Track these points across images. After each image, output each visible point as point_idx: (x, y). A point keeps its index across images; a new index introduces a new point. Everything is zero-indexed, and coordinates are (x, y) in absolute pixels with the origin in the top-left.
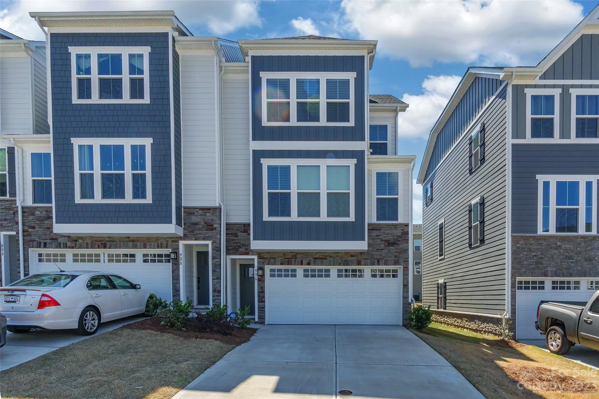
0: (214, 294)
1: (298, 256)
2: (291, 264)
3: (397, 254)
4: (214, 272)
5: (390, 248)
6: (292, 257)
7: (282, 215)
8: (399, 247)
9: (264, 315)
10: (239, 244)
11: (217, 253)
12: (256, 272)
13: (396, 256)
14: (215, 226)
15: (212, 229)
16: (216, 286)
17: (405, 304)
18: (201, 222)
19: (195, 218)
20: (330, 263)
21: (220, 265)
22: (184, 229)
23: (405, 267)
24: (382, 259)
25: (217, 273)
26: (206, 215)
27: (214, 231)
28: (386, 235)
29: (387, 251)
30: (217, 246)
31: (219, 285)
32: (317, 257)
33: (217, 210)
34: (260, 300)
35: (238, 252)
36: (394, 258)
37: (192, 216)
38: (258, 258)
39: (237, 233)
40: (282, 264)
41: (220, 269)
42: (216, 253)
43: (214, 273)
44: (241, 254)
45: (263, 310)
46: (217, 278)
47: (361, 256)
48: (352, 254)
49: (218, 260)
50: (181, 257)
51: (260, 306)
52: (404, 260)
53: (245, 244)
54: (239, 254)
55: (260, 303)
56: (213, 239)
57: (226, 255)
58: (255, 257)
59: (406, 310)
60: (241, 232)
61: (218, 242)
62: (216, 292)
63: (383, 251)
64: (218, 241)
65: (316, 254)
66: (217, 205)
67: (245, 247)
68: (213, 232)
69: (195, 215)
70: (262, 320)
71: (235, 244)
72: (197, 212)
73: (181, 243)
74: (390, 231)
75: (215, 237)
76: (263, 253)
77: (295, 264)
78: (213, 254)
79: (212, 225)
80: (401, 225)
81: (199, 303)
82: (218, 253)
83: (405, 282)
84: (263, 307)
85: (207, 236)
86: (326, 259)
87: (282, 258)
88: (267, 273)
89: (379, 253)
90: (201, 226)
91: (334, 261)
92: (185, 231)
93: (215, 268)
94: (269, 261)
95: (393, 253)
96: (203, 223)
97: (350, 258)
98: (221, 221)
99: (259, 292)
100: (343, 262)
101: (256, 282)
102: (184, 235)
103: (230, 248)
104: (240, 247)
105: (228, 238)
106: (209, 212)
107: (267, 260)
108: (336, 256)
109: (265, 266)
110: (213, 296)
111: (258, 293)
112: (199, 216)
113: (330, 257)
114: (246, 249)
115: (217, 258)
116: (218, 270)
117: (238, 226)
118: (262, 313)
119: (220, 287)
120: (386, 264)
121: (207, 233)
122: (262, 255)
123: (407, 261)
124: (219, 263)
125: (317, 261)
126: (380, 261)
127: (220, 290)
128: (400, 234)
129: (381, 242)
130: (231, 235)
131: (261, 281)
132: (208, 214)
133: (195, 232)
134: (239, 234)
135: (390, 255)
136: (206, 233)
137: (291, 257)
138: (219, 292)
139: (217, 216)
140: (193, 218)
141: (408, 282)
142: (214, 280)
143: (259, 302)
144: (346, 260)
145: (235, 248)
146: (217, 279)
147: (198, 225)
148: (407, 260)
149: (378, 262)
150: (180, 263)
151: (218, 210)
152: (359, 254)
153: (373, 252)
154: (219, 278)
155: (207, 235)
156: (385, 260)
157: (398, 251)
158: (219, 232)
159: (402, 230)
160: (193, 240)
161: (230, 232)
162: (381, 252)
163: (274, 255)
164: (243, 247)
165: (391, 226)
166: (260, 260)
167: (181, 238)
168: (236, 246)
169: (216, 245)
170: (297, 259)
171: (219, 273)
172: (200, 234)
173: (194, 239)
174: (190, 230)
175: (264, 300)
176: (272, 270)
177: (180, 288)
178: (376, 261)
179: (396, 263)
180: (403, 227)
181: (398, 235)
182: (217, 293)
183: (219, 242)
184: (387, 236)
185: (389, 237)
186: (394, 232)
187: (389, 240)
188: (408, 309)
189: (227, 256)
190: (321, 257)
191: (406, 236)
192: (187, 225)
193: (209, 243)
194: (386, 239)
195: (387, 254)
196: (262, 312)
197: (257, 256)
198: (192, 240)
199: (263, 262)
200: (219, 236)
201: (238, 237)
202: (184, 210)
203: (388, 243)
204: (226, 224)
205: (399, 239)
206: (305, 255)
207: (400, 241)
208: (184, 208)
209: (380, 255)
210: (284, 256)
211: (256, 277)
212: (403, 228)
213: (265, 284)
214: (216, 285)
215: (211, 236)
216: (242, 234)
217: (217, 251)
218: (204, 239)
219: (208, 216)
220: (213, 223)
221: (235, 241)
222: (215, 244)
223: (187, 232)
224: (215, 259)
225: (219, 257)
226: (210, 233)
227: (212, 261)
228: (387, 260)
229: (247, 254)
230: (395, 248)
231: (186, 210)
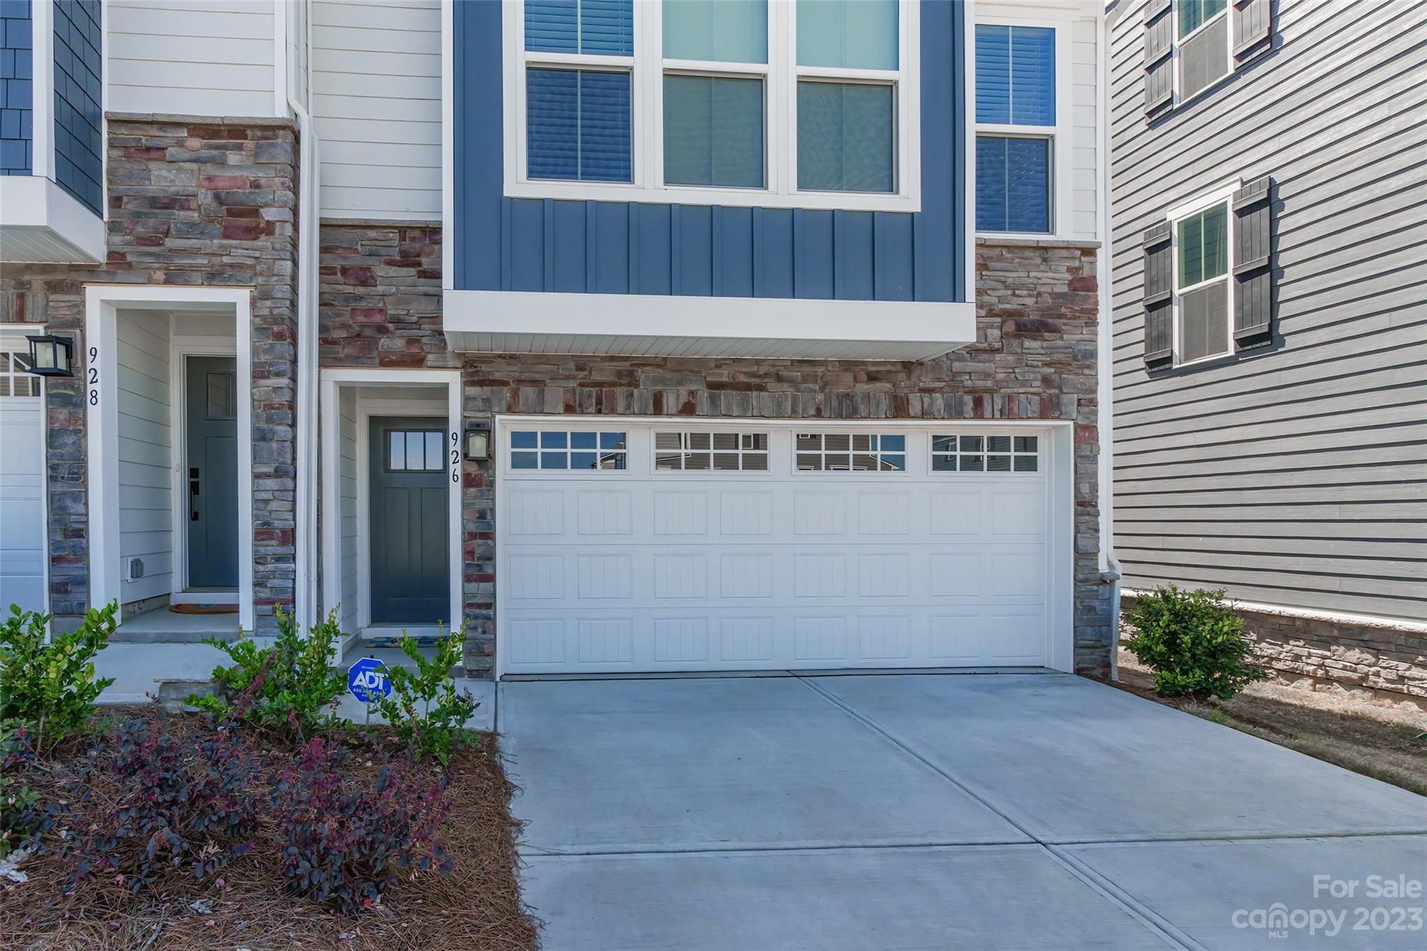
0: (262, 550)
1: (640, 374)
2: (613, 411)
3: (1053, 370)
4: (264, 439)
5: (1027, 343)
6: (616, 380)
7: (592, 174)
8: (1060, 343)
9: (491, 640)
10: (378, 318)
11: (278, 347)
12: (455, 447)
13: (1046, 381)
14: (269, 214)
15: (253, 232)
16: (271, 512)
17: (1085, 581)
18: (196, 196)
19: (164, 173)
20: (779, 405)
21: (292, 406)
22: (113, 228)
23: (1085, 428)
24: (991, 391)
25: (274, 445)
26: (222, 163)
27: (263, 241)
28: (1010, 292)
29: (1011, 358)
30: (275, 312)
31: (288, 506)
32: (725, 379)
33: (280, 141)
34: (471, 571)
35: (375, 354)
36: (1040, 390)
37: (153, 166)
38: (466, 384)
39: (369, 269)
40: (569, 409)
41: (293, 425)
42: (272, 347)
43: (262, 444)
44: (387, 362)
45: (488, 618)
46: (276, 471)
47: (909, 378)
48: (871, 369)
49: (284, 381)
50: (97, 364)
51: (474, 596)
52: (1081, 396)
53: (406, 317)
54: (377, 361)
55: (474, 585)
56: (260, 280)
57: (321, 365)
58: (453, 379)
59: (1091, 609)
60: (391, 263)
61: (279, 295)
62: (272, 539)
63: (998, 357)
64: (282, 291)
65: (717, 367)
66: (281, 113)
67: (407, 333)
68: (258, 243)
69: (168, 158)
70: (485, 662)
71: (361, 319)
72: (180, 143)
73: (96, 296)
74: (1022, 274)
75: (270, 268)
76: (487, 359)
77: (628, 411)
78: (255, 351)
79: (255, 212)
80: (1067, 248)
81: (196, 581)
82: (283, 347)
83: (1085, 489)
84: (488, 601)
85: (226, 265)
86: (761, 388)
87: (572, 384)
88: (504, 449)
89: (980, 367)
90: (196, 214)
91: (795, 399)
92: (117, 239)
93: (270, 420)
94: (515, 394)
95: (1037, 366)
96: (205, 198)
97: (863, 387)
98: (296, 191)
99: (469, 536)
100: (835, 403)
101: (456, 490)
102: (111, 255)
103: (339, 334)
104: (382, 330)
105: (326, 288)
106: (239, 148)
107: (506, 393)
108: (803, 377)
109: (498, 417)
110: (258, 560)
111: (464, 541)
112: (188, 165)
113: (779, 379)
114: (411, 341)
115: (279, 374)
116: (283, 430)
117: (372, 234)
118: (480, 630)
119: (289, 516)
120: (1007, 413)
121: (227, 251)
122: (484, 368)
123: (1088, 402)
124: (286, 397)
125: (722, 397)
126: (987, 399)
127: (294, 530)
128: (1065, 289)
129: (989, 319)
130: (342, 274)
131: (478, 485)
132: (233, 158)
133: (170, 243)
134: (381, 270)
135: (1023, 374)
136: (221, 247)
137: (612, 379)
138: (289, 537)
139: (278, 166)
140: (157, 173)
141: (1094, 489)
142: (261, 481)
143: (467, 578)
144: (847, 395)
145: (358, 335)
146: (278, 473)
147: (182, 208)
148: (1091, 396)
149: (978, 403)
150: (89, 397)
151: (284, 140)
152: (899, 368)
153: (956, 360)
154: (286, 472)
155: (226, 260)
156: (1003, 397)
157: (1056, 357)
158: (289, 247)
159: (1069, 270)
160: (157, 283)
161: (338, 264)
162: (990, 361)
163: (539, 367)
164: (398, 332)
165: (1028, 253)
166: (473, 391)
167: (91, 272)
168: (364, 326)
169: (271, 309)
170: (637, 386)
171: (288, 444)
172: (195, 252)
173: (160, 275)
174: (140, 230)
175: (490, 571)
176: (520, 439)
177: (87, 522)
178: (969, 399)
179: (1049, 409)
180: (1073, 258)
181: (1056, 290)
182: (274, 542)
183: (288, 295)
184: (1014, 295)
185: (1020, 301)
186: (1039, 279)
187: (1020, 314)
188: (1097, 604)
189: (324, 371)
190: (742, 379)
191: (1089, 297)
192: (130, 206)
193: (240, 297)
194: (1007, 306)
195: (1013, 368)
196: (483, 627)
197: (459, 373)
198: (150, 282)
199: (487, 401)
200: (289, 263)
201: (375, 286)
202: (109, 133)
203: (1017, 324)
204: (321, 225)
205: (1063, 310)
206: (670, 370)
207: (1061, 316)
208: (110, 122)
209: (987, 376)
210: (582, 374)
211: (456, 469)
212: (1076, 264)
213: (493, 499)
214: (274, 506)
215: (249, 262)
216: (393, 271)
217: (280, 336)
218: (214, 277)
219: (234, 166)
220: (260, 201)
221: (364, 304)
222: (268, 303)
223: (127, 244)
224: (267, 378)
225: (288, 367)
226: (240, 250)
227: (254, 385)
228: (1010, 398)
229: (417, 362)
230: (1045, 344)
231: (123, 132)
